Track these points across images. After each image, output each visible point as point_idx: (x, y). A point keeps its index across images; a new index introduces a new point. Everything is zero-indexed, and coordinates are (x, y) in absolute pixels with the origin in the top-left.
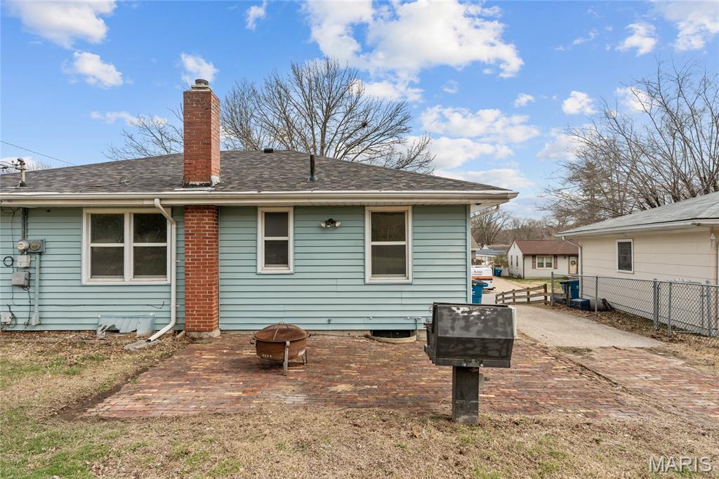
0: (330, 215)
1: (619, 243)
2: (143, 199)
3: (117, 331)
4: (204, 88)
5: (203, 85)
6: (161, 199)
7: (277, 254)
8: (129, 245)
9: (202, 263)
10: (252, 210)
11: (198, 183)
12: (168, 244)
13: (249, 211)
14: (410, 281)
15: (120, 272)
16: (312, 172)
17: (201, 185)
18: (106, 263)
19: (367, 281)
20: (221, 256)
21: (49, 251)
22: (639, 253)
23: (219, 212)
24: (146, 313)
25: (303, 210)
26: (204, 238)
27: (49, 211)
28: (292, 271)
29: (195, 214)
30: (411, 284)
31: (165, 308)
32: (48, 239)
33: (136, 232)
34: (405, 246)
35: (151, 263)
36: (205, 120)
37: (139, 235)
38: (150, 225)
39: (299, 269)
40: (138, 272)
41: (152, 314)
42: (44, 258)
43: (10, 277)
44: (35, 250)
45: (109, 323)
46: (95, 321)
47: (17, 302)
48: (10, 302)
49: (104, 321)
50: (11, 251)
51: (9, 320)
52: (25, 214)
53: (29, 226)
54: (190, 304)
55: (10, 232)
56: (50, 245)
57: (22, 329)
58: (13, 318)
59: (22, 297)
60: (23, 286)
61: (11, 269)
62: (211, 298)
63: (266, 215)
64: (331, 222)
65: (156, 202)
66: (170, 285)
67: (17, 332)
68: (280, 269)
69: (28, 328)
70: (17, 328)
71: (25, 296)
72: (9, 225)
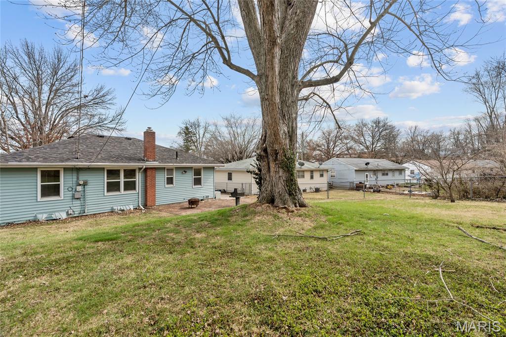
0: (184, 170)
1: (228, 173)
3: (124, 210)
4: (152, 131)
7: (170, 181)
8: (122, 180)
9: (152, 185)
10: (164, 169)
11: (152, 161)
12: (137, 179)
13: (162, 169)
14: (202, 187)
15: (118, 190)
16: (177, 157)
18: (113, 187)
19: (193, 187)
20: (156, 183)
21: (89, 184)
22: (234, 176)
23: (156, 169)
24: (131, 203)
25: (178, 168)
26: (153, 177)
27: (89, 168)
29: (150, 170)
31: (137, 201)
32: (88, 179)
33: (124, 176)
34: (201, 177)
35: (130, 186)
36: (153, 141)
37: (125, 177)
38: (130, 173)
39: (176, 185)
40: (125, 189)
41: (133, 203)
42: (88, 187)
43: (71, 195)
44: (85, 184)
45: (119, 208)
46: (110, 208)
47: (74, 205)
48: (71, 206)
49: (115, 208)
50: (71, 185)
51: (72, 213)
52: (78, 170)
53: (80, 174)
54: (148, 198)
55: (71, 177)
56: (90, 182)
57: (78, 215)
58: (73, 211)
59: (77, 203)
60: (78, 199)
61: (71, 192)
62: (155, 196)
63: (167, 169)
64: (185, 171)
65: (144, 167)
66: (139, 193)
67: (75, 217)
68: (171, 186)
69: (80, 215)
70: (75, 215)
71: (79, 202)
72: (71, 175)
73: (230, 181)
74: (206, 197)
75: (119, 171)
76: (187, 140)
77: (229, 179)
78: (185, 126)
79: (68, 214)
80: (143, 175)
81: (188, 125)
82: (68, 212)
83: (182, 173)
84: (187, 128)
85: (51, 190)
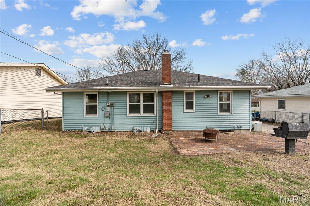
0: (207, 94)
1: (279, 100)
2: (152, 89)
3: (141, 131)
4: (167, 53)
5: (166, 52)
6: (158, 89)
7: (190, 106)
8: (142, 103)
9: (168, 109)
10: (182, 92)
11: (167, 84)
12: (155, 103)
13: (181, 92)
14: (232, 114)
15: (139, 112)
16: (199, 80)
17: (168, 84)
18: (134, 109)
19: (219, 114)
20: (172, 107)
21: (116, 106)
22: (287, 104)
23: (172, 92)
24: (148, 125)
25: (198, 92)
26: (169, 101)
27: (115, 93)
28: (195, 111)
29: (166, 93)
30: (232, 115)
31: (154, 124)
32: (115, 102)
34: (230, 103)
35: (149, 109)
36: (169, 63)
37: (145, 100)
38: (149, 97)
39: (197, 111)
40: (145, 112)
41: (150, 125)
42: (114, 108)
43: (103, 114)
44: (112, 105)
45: (137, 128)
46: (131, 128)
47: (106, 122)
48: (103, 122)
49: (135, 128)
50: (103, 106)
51: (104, 128)
52: (108, 93)
53: (110, 97)
54: (164, 122)
55: (103, 100)
56: (116, 104)
57: (108, 131)
58: (105, 127)
59: (107, 120)
60: (108, 117)
61: (103, 112)
62: (171, 120)
63: (186, 93)
64: (207, 96)
65: (157, 90)
66: (156, 116)
67: (106, 132)
68: (191, 111)
69: (110, 131)
70: (106, 130)
71: (109, 120)
72: (103, 97)
73: (281, 110)
74: (238, 127)
75: (138, 95)
76: (243, 78)
77: (280, 108)
78: (241, 68)
79: (101, 129)
80: (159, 99)
81: (244, 67)
82: (101, 127)
83: (204, 97)
84: (243, 70)
85: (92, 109)
